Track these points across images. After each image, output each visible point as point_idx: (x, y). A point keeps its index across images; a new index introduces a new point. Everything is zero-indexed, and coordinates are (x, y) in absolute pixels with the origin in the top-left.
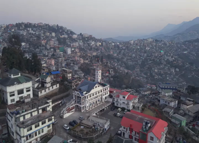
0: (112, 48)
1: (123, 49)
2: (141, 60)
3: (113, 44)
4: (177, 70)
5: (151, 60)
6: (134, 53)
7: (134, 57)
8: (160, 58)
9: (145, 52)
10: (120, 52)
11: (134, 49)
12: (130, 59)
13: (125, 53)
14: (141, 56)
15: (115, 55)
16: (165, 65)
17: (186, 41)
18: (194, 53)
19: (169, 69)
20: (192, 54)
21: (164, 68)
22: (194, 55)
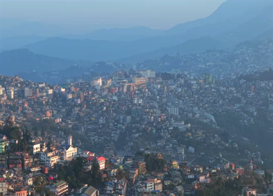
0: (47, 103)
1: (75, 105)
2: (118, 132)
3: (51, 92)
4: (192, 149)
5: (138, 131)
6: (102, 115)
7: (103, 125)
8: (159, 126)
9: (129, 112)
10: (68, 114)
11: (102, 104)
12: (94, 130)
13: (82, 114)
14: (118, 121)
15: (59, 120)
16: (168, 140)
17: (241, 77)
18: (252, 109)
19: (174, 149)
20: (247, 112)
21: (165, 146)
22: (251, 114)
